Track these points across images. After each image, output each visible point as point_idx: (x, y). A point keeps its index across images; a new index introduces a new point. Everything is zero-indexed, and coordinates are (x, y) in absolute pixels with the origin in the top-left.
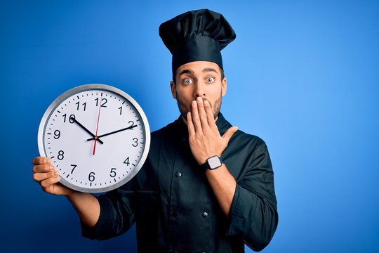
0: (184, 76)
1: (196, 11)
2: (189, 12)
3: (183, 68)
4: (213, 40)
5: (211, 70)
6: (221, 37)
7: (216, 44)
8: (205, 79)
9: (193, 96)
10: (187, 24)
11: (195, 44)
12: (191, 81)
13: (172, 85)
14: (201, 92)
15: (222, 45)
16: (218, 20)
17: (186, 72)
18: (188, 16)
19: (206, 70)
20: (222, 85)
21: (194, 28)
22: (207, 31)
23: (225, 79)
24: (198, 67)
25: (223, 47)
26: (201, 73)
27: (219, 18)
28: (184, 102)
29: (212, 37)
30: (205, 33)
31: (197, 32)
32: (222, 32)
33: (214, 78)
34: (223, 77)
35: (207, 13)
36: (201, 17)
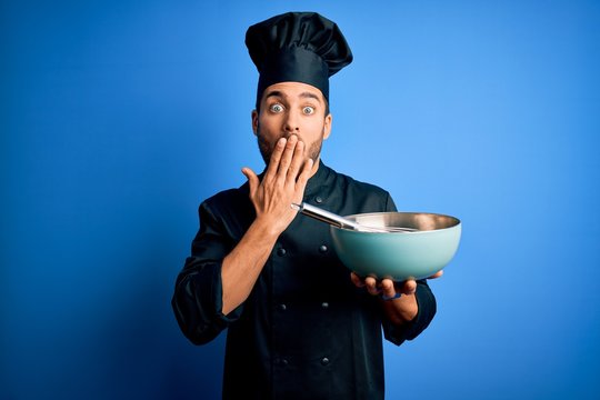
0: (271, 100)
1: (300, 13)
2: (291, 14)
3: (272, 89)
4: (320, 59)
5: (312, 96)
6: (331, 57)
7: (324, 65)
8: (302, 108)
9: (282, 129)
10: (286, 29)
11: (293, 58)
12: (281, 108)
13: (254, 115)
14: (293, 125)
15: (333, 68)
16: (329, 31)
17: (276, 94)
18: (289, 19)
19: (304, 95)
20: (325, 123)
21: (296, 36)
22: (313, 43)
23: (330, 115)
24: (293, 90)
25: (333, 72)
26: (297, 98)
27: (331, 27)
28: (267, 137)
29: (318, 53)
30: (309, 46)
31: (298, 43)
32: (334, 49)
33: (314, 109)
34: (327, 112)
35: (315, 19)
36: (307, 24)
